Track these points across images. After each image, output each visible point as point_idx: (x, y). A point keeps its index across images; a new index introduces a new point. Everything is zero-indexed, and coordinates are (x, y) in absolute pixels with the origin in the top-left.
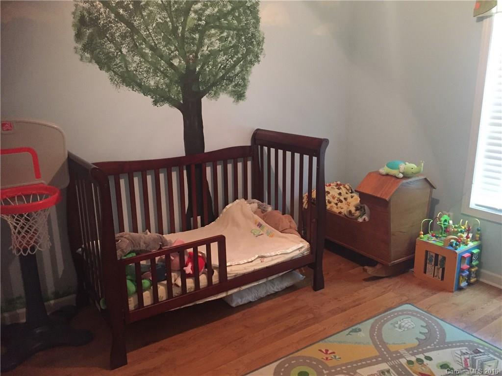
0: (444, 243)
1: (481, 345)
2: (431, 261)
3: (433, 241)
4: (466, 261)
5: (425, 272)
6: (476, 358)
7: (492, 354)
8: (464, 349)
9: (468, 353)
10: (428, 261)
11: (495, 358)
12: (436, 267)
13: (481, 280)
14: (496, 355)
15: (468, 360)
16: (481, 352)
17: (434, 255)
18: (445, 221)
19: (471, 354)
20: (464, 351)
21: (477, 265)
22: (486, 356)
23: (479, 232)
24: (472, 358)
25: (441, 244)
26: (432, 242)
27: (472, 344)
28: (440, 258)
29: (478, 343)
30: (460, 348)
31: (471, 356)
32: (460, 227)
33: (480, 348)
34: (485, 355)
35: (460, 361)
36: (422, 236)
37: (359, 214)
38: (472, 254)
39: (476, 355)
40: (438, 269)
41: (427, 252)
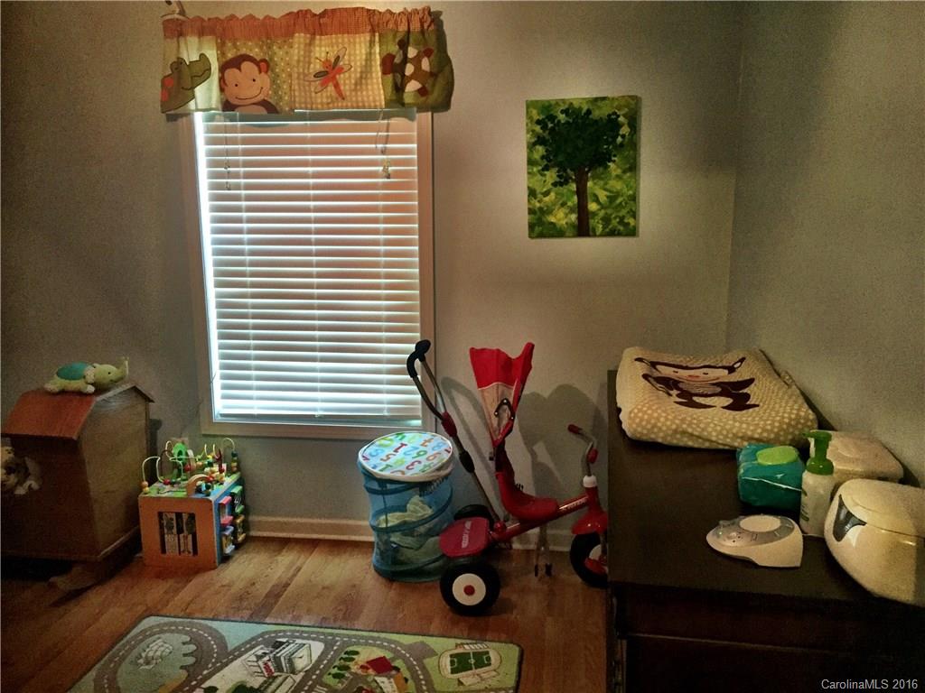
0: (187, 491)
1: (280, 631)
2: (170, 528)
3: (167, 492)
4: (227, 510)
5: (164, 551)
6: (278, 655)
7: (298, 637)
8: (259, 650)
9: (265, 654)
10: (166, 531)
11: (304, 642)
12: (181, 535)
13: (253, 533)
14: (304, 638)
15: (270, 664)
16: (283, 643)
17: (174, 517)
18: (180, 453)
19: (271, 652)
20: (260, 653)
21: (242, 513)
22: (292, 645)
23: (235, 458)
24: (275, 657)
25: (182, 494)
26: (166, 495)
27: (267, 636)
28: (185, 517)
29: (275, 632)
30: (253, 651)
31: (271, 655)
32: (204, 458)
33: (280, 637)
34: (290, 644)
35: (259, 671)
36: (147, 489)
37: (16, 480)
38: (233, 495)
39: (277, 651)
40: (186, 538)
41: (160, 515)
